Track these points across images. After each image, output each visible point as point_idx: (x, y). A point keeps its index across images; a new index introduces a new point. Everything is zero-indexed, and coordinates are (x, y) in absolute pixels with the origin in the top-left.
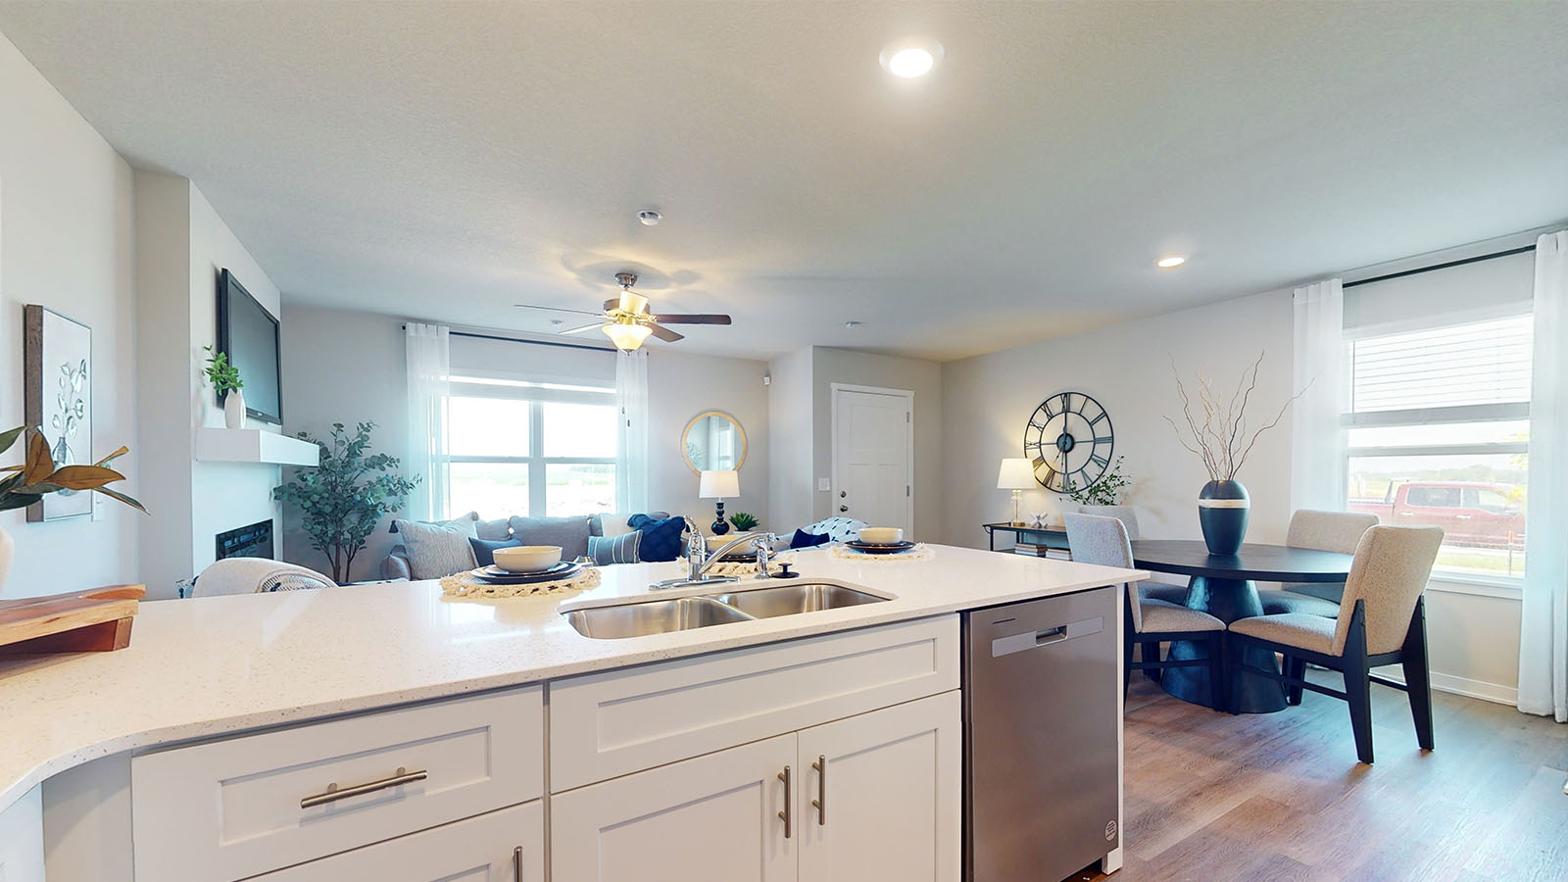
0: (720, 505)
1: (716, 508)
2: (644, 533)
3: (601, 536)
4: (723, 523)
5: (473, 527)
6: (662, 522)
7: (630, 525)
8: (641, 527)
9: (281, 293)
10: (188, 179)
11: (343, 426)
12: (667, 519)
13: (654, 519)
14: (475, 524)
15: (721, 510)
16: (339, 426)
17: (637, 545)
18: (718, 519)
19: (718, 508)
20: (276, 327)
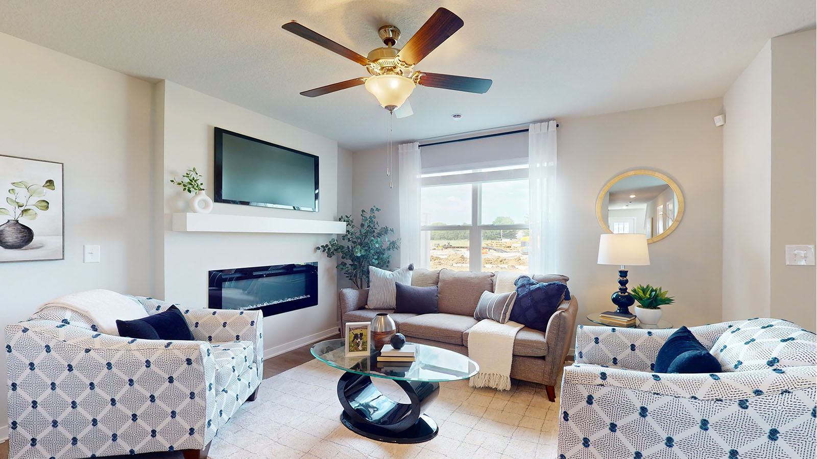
0: (623, 274)
1: (618, 277)
2: (518, 295)
3: (493, 292)
4: (626, 294)
5: (408, 275)
6: (538, 286)
7: (515, 285)
8: (518, 288)
9: (338, 143)
10: (164, 80)
11: (364, 211)
12: (544, 284)
13: (535, 282)
14: (411, 272)
15: (625, 279)
16: (363, 211)
17: (508, 306)
18: (620, 289)
19: (620, 276)
20: (316, 159)
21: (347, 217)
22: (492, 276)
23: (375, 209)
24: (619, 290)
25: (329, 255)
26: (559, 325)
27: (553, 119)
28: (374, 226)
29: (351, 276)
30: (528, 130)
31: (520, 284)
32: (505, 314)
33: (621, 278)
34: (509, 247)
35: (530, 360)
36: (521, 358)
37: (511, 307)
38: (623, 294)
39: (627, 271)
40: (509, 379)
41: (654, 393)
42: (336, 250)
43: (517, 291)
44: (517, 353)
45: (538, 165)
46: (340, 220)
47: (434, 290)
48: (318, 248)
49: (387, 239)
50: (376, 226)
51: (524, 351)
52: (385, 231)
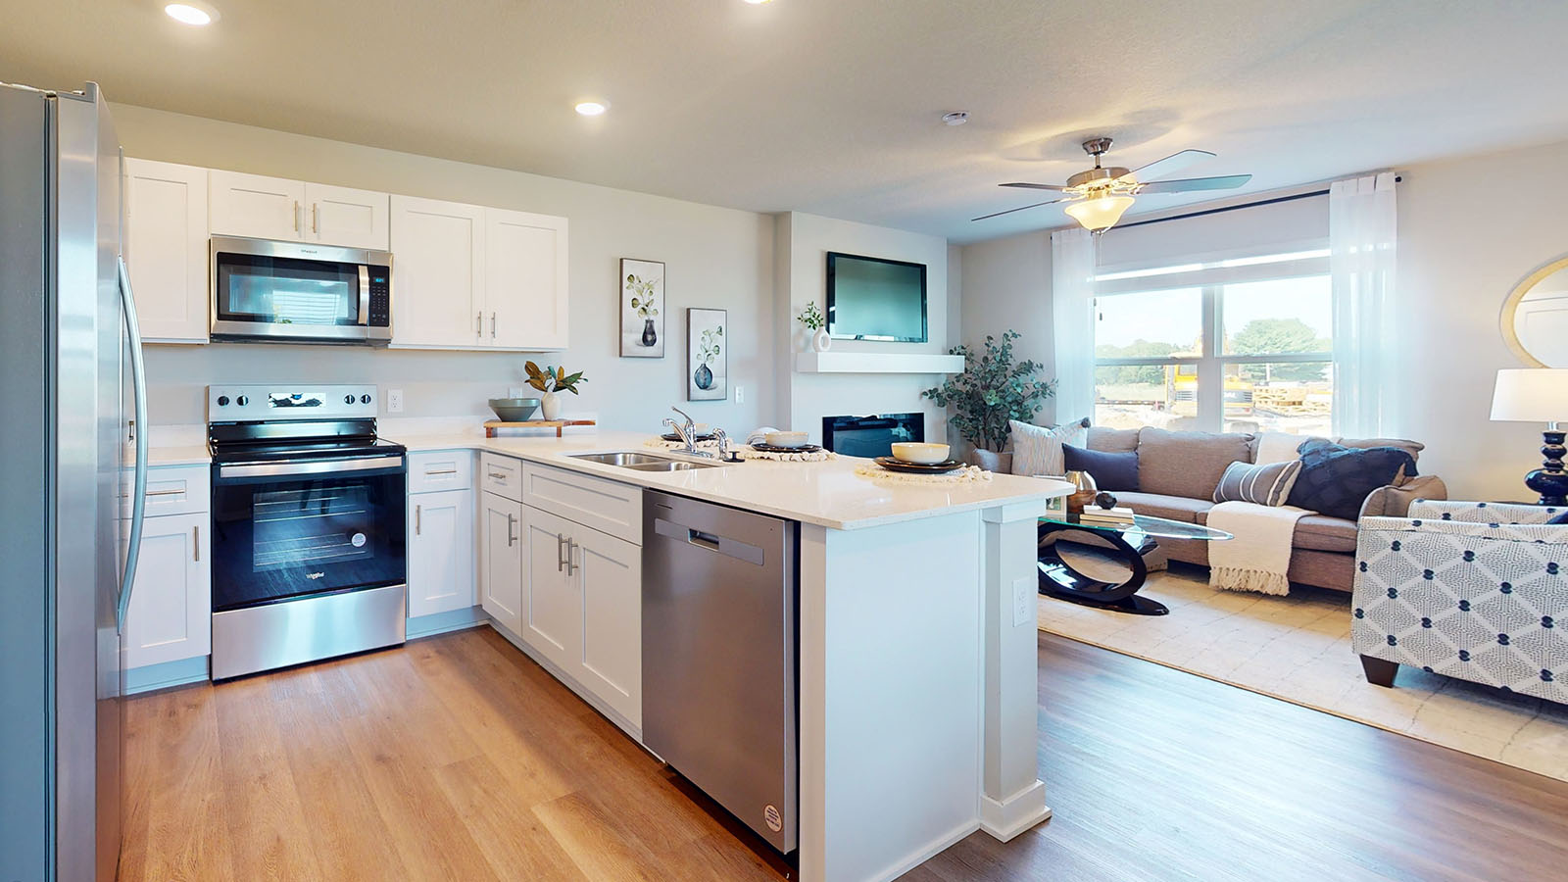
0: (1555, 438)
2: (1304, 466)
3: (1250, 463)
4: (1562, 473)
5: (1080, 434)
6: (1346, 452)
7: (1299, 451)
8: (1305, 456)
9: (948, 241)
10: (790, 212)
11: (992, 339)
12: (1360, 450)
13: (1340, 446)
14: (1085, 430)
15: (1559, 447)
16: (990, 338)
17: (1283, 481)
18: (1546, 464)
19: (1547, 442)
20: (923, 268)
21: (963, 348)
22: (1248, 440)
23: (1010, 334)
24: (1543, 467)
25: (941, 404)
26: (1384, 505)
27: (1388, 170)
28: (1007, 360)
29: (971, 436)
30: (1328, 192)
31: (1308, 449)
32: (1277, 492)
33: (1549, 446)
34: (1294, 403)
35: (1325, 555)
36: (1309, 553)
37: (1289, 484)
38: (1554, 473)
39: (1564, 435)
40: (1285, 580)
41: (1485, 538)
42: (950, 397)
43: (1303, 460)
44: (1301, 544)
45: (1353, 250)
46: (951, 352)
47: (1131, 458)
48: (925, 394)
49: (1031, 380)
50: (1011, 361)
51: (1313, 541)
52: (1028, 368)
